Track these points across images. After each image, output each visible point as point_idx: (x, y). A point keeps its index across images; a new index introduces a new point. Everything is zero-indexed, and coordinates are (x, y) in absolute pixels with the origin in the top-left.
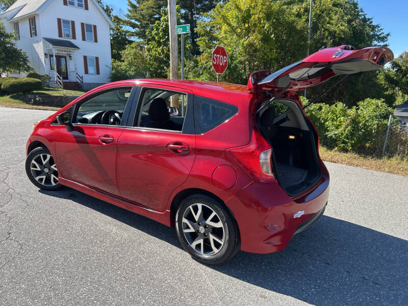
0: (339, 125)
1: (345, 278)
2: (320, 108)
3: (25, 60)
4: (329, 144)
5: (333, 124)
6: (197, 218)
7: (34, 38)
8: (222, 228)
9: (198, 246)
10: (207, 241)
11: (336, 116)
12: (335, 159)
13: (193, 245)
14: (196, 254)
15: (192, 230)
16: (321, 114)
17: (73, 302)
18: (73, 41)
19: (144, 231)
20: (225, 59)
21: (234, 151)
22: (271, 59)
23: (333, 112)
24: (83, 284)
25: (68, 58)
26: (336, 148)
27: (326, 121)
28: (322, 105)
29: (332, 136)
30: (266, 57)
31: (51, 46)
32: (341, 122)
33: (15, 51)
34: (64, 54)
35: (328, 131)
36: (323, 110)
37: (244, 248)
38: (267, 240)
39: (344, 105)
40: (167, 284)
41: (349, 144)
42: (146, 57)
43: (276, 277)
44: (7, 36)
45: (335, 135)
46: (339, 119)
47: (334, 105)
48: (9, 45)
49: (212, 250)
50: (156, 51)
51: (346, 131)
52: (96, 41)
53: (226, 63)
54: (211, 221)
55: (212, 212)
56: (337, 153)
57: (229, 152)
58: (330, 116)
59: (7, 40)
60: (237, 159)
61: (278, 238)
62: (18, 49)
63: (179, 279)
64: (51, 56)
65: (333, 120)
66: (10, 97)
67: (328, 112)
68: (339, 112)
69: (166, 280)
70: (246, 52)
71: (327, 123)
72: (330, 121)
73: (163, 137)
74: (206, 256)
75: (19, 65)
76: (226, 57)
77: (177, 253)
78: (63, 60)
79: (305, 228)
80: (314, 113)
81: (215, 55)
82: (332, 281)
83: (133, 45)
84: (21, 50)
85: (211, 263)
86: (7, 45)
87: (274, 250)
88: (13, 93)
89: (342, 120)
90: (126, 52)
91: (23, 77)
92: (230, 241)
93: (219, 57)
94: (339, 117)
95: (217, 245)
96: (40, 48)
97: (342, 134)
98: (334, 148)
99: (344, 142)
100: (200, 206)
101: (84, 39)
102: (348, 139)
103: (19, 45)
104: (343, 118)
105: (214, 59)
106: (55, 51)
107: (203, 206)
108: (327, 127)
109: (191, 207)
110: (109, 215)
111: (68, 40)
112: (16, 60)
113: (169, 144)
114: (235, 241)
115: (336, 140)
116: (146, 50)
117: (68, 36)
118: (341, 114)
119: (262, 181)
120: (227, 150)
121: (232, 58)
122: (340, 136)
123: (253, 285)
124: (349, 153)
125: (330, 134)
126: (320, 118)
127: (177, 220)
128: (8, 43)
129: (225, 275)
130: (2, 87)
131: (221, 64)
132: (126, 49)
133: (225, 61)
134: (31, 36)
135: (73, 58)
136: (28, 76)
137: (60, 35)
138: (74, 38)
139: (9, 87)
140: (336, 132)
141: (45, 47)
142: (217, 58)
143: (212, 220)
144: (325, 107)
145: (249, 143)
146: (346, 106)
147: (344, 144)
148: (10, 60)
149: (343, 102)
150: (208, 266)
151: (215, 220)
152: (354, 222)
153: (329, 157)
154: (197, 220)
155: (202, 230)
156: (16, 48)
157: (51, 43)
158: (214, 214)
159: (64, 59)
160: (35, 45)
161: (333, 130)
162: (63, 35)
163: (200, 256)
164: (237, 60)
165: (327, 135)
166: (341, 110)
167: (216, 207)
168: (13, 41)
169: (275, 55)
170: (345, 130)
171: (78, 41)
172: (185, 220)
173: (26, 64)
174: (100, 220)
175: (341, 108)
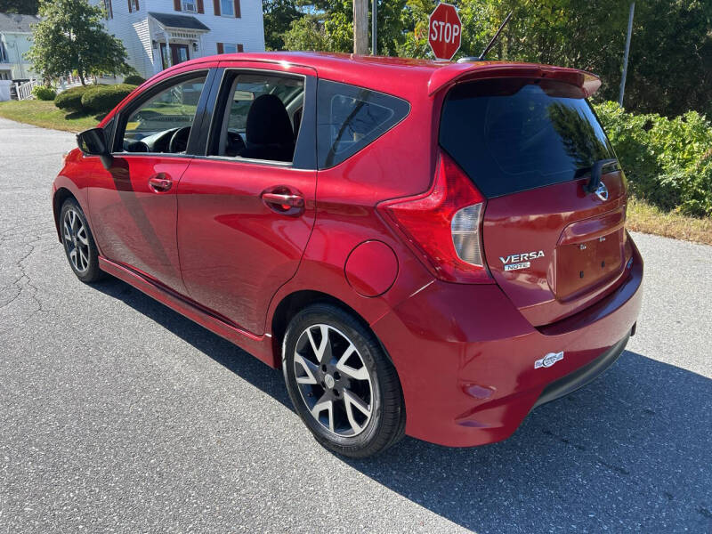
0: (687, 160)
1: (660, 511)
2: (649, 125)
3: (121, 53)
4: (663, 199)
5: (674, 158)
6: (319, 354)
7: (136, 14)
8: (367, 381)
9: (324, 414)
10: (339, 406)
11: (683, 141)
12: (675, 229)
13: (315, 411)
14: (320, 431)
15: (312, 380)
16: (650, 138)
17: (37, 523)
18: (199, 17)
19: (235, 372)
20: (456, 31)
21: (394, 206)
22: (554, 30)
23: (676, 133)
24: (72, 484)
25: (191, 47)
26: (678, 209)
27: (660, 150)
28: (652, 117)
29: (671, 183)
30: (543, 25)
31: (162, 27)
32: (692, 153)
33: (104, 37)
34: (184, 40)
35: (663, 172)
36: (654, 130)
37: (412, 429)
38: (463, 416)
39: (703, 118)
40: (244, 495)
41: (707, 200)
42: (327, 42)
43: (490, 495)
44: (91, 12)
45: (678, 180)
46: (689, 146)
47: (680, 118)
48: (95, 28)
49: (349, 427)
50: (345, 29)
51: (704, 171)
52: (238, 15)
53: (457, 38)
54: (345, 364)
55: (348, 345)
56: (681, 217)
57: (384, 209)
58: (669, 140)
59: (91, 19)
60: (400, 228)
61: (498, 412)
62: (110, 34)
63: (273, 487)
64: (163, 45)
65: (675, 149)
66: (96, 119)
67: (666, 133)
68: (690, 132)
69: (244, 486)
70: (501, 17)
71: (662, 156)
72: (668, 152)
73: (255, 177)
74: (339, 438)
75: (112, 63)
76: (457, 27)
77: (286, 425)
78: (183, 50)
79: (570, 389)
80: (634, 136)
81: (435, 22)
82: (623, 518)
83: (304, 21)
84: (113, 36)
85: (348, 454)
86: (91, 29)
87: (484, 439)
88: (100, 111)
89: (696, 149)
90: (292, 33)
91: (117, 83)
92: (382, 412)
93: (444, 27)
94: (690, 142)
95: (360, 418)
96: (144, 31)
97: (693, 178)
98: (674, 208)
99: (696, 196)
100: (325, 329)
101: (217, 13)
102: (705, 188)
103: (111, 28)
104: (697, 144)
105: (432, 31)
106: (169, 35)
107: (330, 331)
108: (662, 165)
109: (308, 330)
110: (179, 334)
111: (191, 15)
112: (105, 53)
113: (264, 192)
114: (395, 412)
115: (679, 192)
116: (326, 28)
117: (190, 7)
118: (693, 137)
119: (459, 280)
120: (379, 205)
121: (471, 29)
122: (688, 183)
123: (432, 513)
124: (706, 219)
125: (666, 179)
126: (646, 146)
127: (284, 357)
128: (93, 25)
129: (375, 483)
130: (83, 101)
131: (447, 41)
132: (291, 28)
133: (455, 34)
134: (130, 11)
135: (199, 48)
136: (125, 82)
137: (178, 8)
138: (201, 10)
139: (94, 100)
140: (679, 175)
141: (153, 29)
142: (438, 28)
143: (348, 363)
144: (660, 123)
145: (429, 189)
146: (707, 119)
147: (697, 199)
148: (95, 55)
149: (701, 113)
150: (343, 460)
151: (354, 362)
152: (699, 372)
153: (662, 227)
154: (319, 359)
155: (330, 382)
156: (106, 32)
157: (162, 22)
158: (351, 349)
159: (185, 50)
160: (136, 26)
161: (674, 170)
162: (182, 8)
163: (327, 436)
164: (483, 34)
165: (659, 182)
166: (694, 127)
167: (356, 333)
168: (100, 20)
169: (562, 21)
170: (699, 171)
171: (207, 17)
172: (298, 359)
173: (123, 60)
174: (158, 346)
175: (696, 123)
